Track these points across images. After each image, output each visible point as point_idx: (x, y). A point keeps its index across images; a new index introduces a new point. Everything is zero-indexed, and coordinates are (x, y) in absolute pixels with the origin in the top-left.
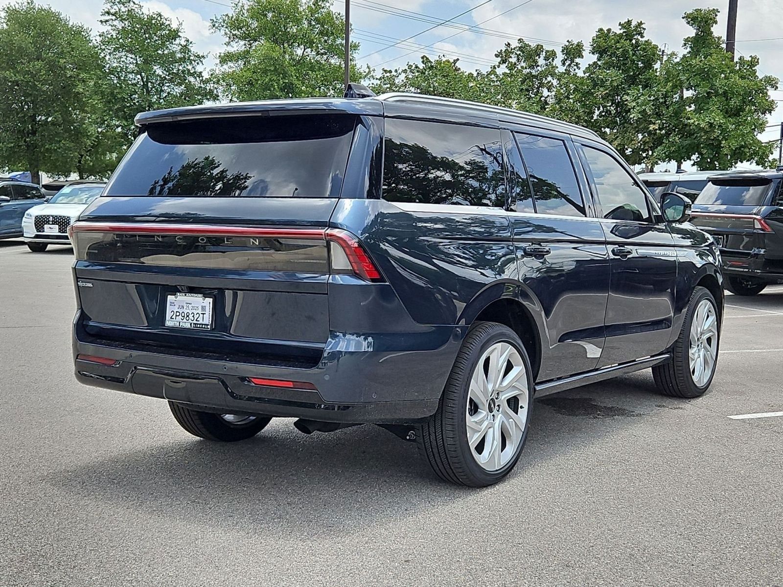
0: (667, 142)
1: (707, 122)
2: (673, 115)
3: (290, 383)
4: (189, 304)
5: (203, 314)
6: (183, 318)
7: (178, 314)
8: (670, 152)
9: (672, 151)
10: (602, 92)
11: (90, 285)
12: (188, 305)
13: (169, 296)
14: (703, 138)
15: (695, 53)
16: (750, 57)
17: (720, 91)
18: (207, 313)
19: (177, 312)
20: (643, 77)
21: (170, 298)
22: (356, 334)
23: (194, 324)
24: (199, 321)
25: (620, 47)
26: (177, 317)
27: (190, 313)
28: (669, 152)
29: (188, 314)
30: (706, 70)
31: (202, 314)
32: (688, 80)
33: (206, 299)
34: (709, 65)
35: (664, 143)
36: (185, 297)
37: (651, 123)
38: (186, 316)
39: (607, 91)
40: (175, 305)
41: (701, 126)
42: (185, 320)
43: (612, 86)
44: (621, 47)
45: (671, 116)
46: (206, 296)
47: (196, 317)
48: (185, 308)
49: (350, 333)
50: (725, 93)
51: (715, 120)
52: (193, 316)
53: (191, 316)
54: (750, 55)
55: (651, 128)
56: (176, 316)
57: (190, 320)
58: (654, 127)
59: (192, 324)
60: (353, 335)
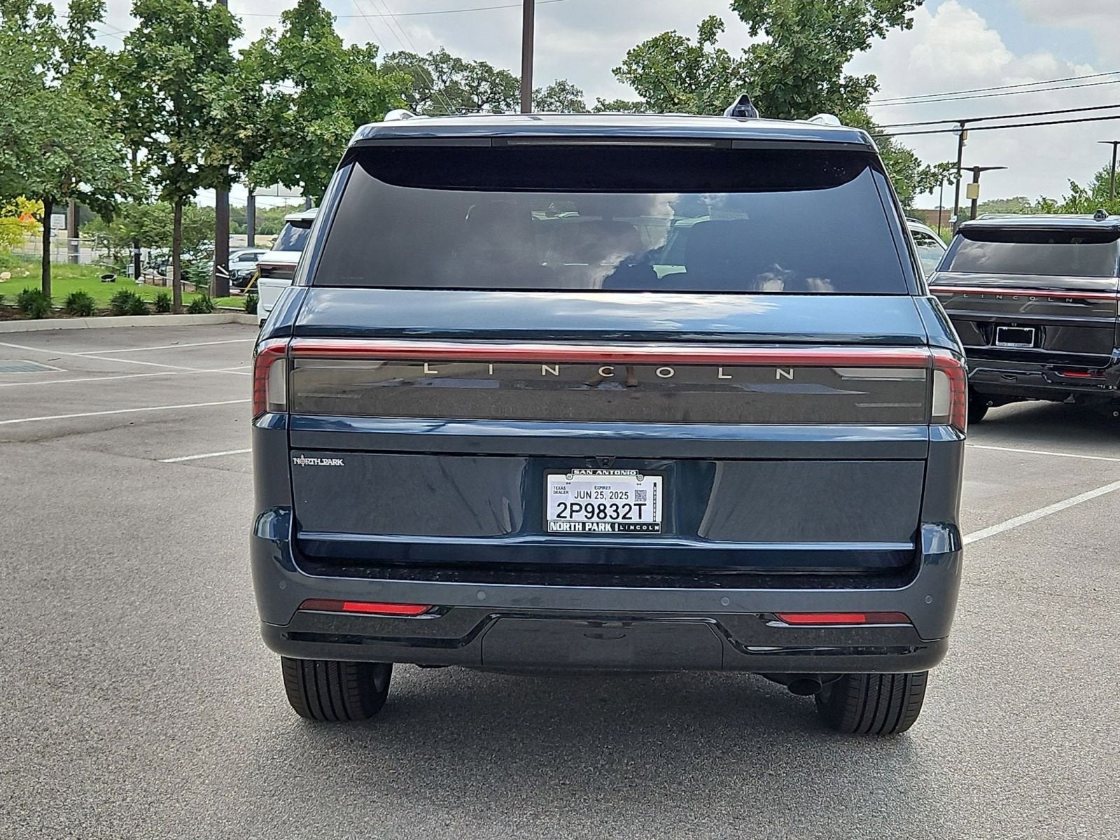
0: (270, 157)
1: (332, 133)
2: (272, 119)
3: (861, 615)
4: (604, 488)
5: (640, 505)
6: (589, 515)
7: (576, 508)
8: (276, 171)
9: (278, 171)
10: (162, 77)
11: (339, 462)
12: (601, 490)
13: (549, 476)
14: (326, 154)
15: (297, 31)
16: (367, 44)
17: (343, 90)
18: (649, 502)
19: (572, 504)
20: (220, 58)
21: (554, 480)
22: (941, 523)
23: (619, 524)
24: (631, 518)
25: (181, 11)
26: (574, 514)
27: (608, 506)
28: (274, 170)
29: (602, 507)
30: (323, 56)
31: (635, 505)
32: (298, 69)
33: (646, 477)
34: (326, 50)
35: (264, 157)
36: (594, 476)
37: (239, 127)
38: (597, 511)
39: (171, 76)
40: (567, 492)
41: (325, 137)
42: (595, 519)
43: (176, 69)
44: (183, 12)
45: (269, 120)
46: (644, 472)
47: (622, 512)
48: (594, 495)
49: (934, 522)
50: (348, 93)
51: (342, 130)
52: (616, 511)
53: (610, 511)
54: (367, 42)
55: (241, 136)
56: (572, 511)
57: (608, 517)
58: (245, 133)
59: (616, 526)
60: (938, 525)
